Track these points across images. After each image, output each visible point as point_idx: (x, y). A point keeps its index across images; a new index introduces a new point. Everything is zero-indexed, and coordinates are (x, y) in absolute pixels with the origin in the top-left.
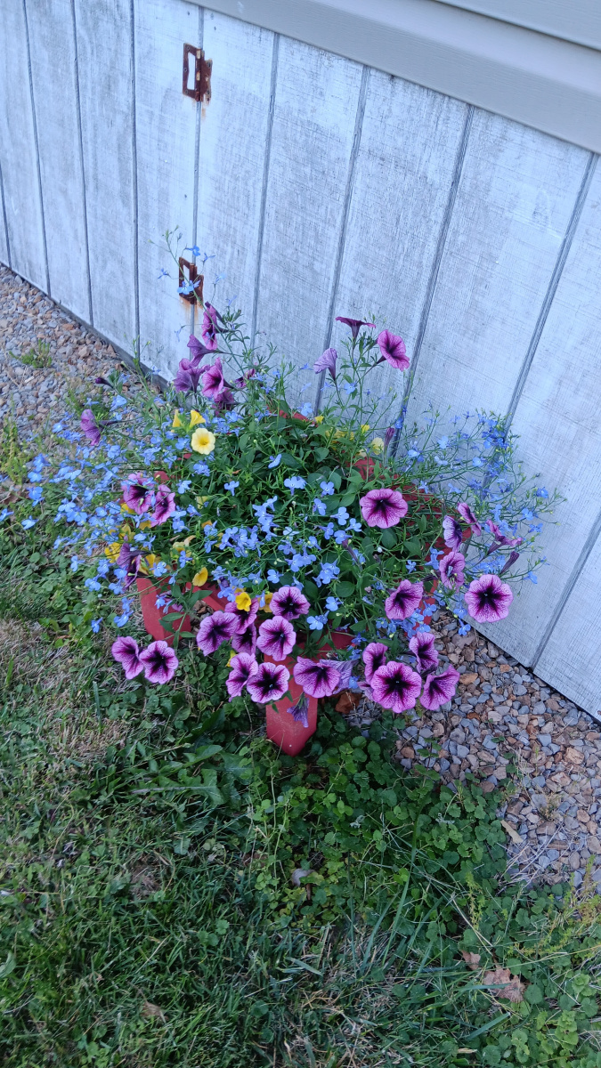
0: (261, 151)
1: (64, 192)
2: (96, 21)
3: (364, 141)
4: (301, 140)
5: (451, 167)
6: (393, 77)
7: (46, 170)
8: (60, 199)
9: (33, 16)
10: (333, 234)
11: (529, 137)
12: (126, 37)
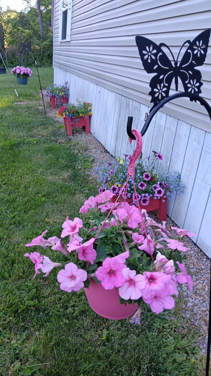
0: (153, 130)
1: (125, 140)
2: (135, 109)
3: (166, 126)
4: (158, 127)
5: (176, 129)
6: (170, 116)
7: (124, 136)
8: (125, 142)
9: (127, 109)
10: (161, 143)
11: (185, 123)
12: (138, 112)
